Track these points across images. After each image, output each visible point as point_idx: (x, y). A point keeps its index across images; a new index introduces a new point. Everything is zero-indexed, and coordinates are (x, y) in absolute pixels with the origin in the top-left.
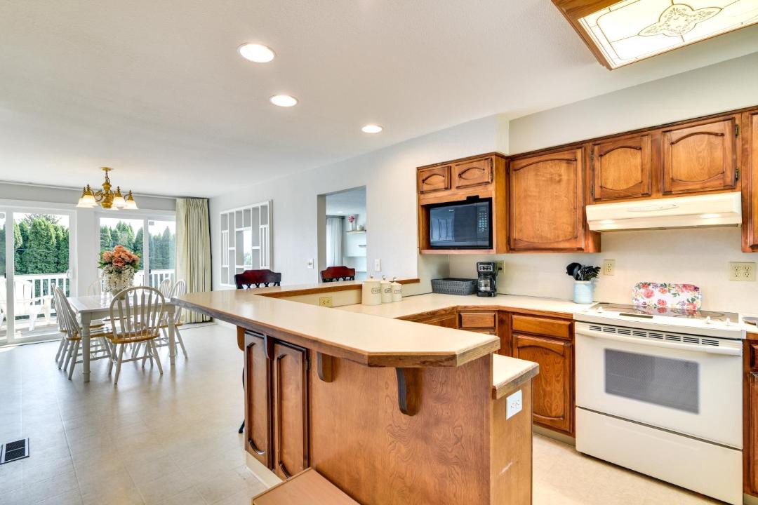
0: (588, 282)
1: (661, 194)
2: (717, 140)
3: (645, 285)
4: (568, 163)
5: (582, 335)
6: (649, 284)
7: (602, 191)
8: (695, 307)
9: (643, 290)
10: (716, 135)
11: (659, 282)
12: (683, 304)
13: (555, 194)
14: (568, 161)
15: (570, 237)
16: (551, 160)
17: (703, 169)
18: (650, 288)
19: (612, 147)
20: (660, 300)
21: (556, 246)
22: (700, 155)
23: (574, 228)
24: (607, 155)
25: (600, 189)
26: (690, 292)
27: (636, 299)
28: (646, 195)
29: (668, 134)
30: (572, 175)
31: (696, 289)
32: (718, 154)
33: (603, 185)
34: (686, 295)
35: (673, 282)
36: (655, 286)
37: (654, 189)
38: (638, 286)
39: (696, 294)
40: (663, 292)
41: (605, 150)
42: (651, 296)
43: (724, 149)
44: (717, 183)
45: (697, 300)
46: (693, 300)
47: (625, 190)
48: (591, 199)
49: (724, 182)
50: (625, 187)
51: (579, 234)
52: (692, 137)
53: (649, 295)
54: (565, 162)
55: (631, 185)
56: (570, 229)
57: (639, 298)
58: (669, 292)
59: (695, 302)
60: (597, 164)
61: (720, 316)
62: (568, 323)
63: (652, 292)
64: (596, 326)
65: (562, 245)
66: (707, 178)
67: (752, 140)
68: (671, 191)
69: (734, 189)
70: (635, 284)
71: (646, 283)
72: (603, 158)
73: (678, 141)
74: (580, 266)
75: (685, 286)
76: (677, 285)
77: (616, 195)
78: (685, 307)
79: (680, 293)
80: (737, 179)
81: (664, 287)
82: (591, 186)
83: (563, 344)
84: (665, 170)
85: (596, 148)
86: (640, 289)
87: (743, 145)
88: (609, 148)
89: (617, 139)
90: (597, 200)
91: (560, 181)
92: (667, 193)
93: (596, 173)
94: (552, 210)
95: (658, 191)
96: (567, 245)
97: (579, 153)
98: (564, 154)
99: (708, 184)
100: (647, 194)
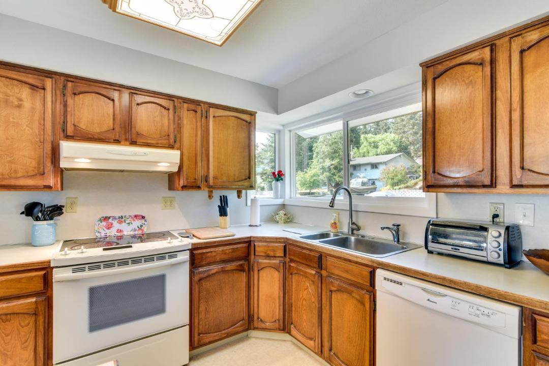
0: (51, 222)
1: (128, 143)
2: (165, 112)
3: (106, 219)
4: (32, 89)
5: (63, 281)
6: (109, 218)
7: (75, 129)
8: (143, 231)
9: (104, 223)
10: (165, 108)
11: (118, 215)
12: (135, 230)
13: (11, 120)
14: (33, 87)
15: (33, 173)
16: (7, 78)
17: (156, 130)
18: (110, 220)
19: (87, 90)
20: (118, 230)
21: (13, 182)
22: (155, 119)
23: (39, 164)
24: (81, 96)
25: (73, 127)
26: (139, 221)
27: (99, 232)
28: (117, 142)
29: (135, 95)
30: (38, 104)
31: (143, 217)
32: (166, 122)
33: (75, 124)
34: (137, 223)
35: (127, 214)
36: (114, 218)
37: (123, 137)
38: (100, 220)
39: (143, 221)
40: (120, 222)
41: (80, 90)
42: (111, 227)
43: (169, 119)
44: (165, 142)
45: (144, 226)
46: (141, 226)
47: (99, 133)
48: (62, 135)
49: (169, 143)
50: (98, 130)
51: (46, 171)
52: (150, 104)
53: (109, 227)
54: (29, 86)
55: (104, 129)
56: (34, 164)
57: (101, 230)
58: (125, 222)
59: (142, 228)
60: (70, 102)
61: (163, 235)
62: (42, 273)
63: (112, 224)
64: (78, 267)
65: (21, 182)
66: (159, 137)
67: (183, 118)
68: (136, 142)
69: (174, 148)
70: (98, 219)
71: (106, 217)
72: (77, 97)
73: (142, 104)
74: (42, 205)
75: (136, 216)
76: (130, 216)
77: (90, 136)
78: (136, 232)
79: (133, 222)
80: (175, 142)
81: (121, 219)
82: (62, 122)
83: (34, 300)
84: (133, 123)
85: (70, 84)
86: (101, 222)
87: (178, 120)
88: (83, 89)
89: (92, 83)
90: (68, 137)
91: (19, 106)
92: (133, 143)
93: (69, 109)
94: (7, 139)
95: (126, 140)
96: (30, 182)
97: (49, 83)
98: (27, 77)
99: (160, 142)
100: (118, 140)
